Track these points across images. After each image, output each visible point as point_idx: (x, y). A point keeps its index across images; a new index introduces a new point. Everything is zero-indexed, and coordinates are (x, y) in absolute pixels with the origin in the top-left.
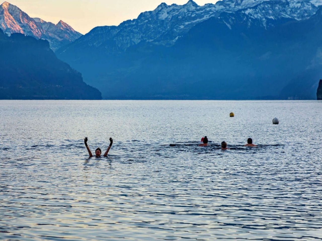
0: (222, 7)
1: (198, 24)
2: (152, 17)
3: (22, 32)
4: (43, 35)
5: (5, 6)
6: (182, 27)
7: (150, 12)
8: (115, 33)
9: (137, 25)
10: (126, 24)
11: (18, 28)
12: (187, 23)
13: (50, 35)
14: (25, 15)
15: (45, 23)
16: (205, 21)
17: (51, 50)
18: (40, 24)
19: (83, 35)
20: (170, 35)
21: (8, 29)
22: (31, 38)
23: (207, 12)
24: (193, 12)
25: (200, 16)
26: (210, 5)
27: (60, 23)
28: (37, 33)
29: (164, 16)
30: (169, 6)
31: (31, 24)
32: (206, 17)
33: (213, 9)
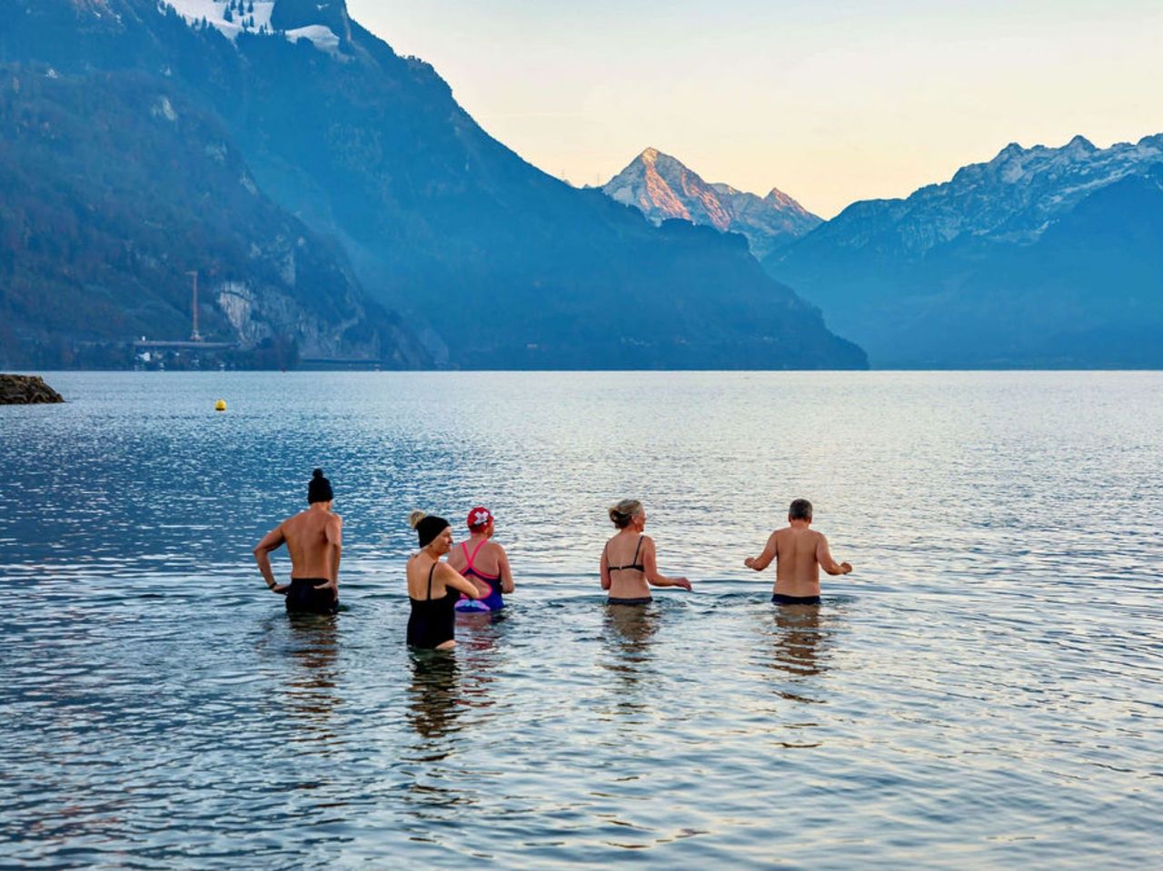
0: (1153, 151)
1: (1096, 193)
2: (985, 177)
3: (687, 216)
4: (734, 222)
5: (649, 158)
6: (1058, 199)
7: (982, 166)
8: (899, 215)
9: (950, 196)
10: (926, 197)
11: (677, 208)
12: (1069, 190)
13: (750, 221)
14: (693, 177)
15: (739, 194)
16: (1112, 185)
17: (752, 258)
18: (727, 197)
19: (825, 222)
20: (1029, 218)
21: (655, 210)
22: (707, 230)
23: (1119, 164)
24: (1084, 163)
25: (1101, 173)
26: (1125, 147)
27: (772, 194)
28: (720, 219)
29: (1014, 174)
30: (1028, 151)
31: (707, 197)
32: (1115, 176)
33: (1132, 155)
